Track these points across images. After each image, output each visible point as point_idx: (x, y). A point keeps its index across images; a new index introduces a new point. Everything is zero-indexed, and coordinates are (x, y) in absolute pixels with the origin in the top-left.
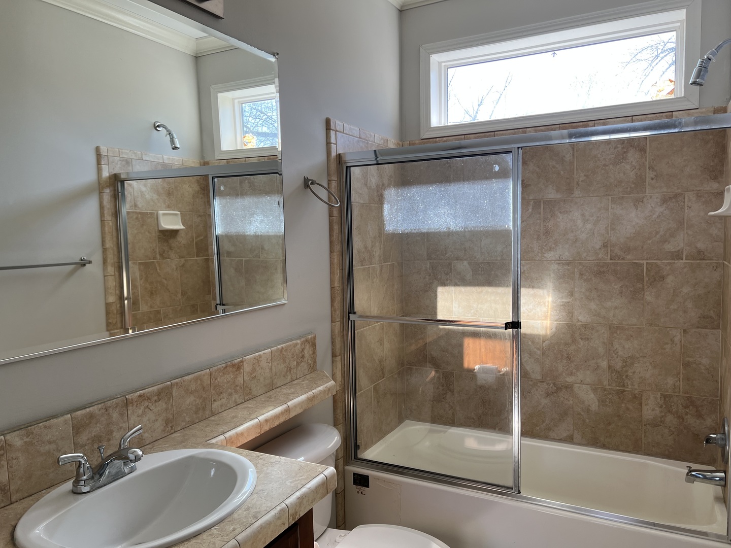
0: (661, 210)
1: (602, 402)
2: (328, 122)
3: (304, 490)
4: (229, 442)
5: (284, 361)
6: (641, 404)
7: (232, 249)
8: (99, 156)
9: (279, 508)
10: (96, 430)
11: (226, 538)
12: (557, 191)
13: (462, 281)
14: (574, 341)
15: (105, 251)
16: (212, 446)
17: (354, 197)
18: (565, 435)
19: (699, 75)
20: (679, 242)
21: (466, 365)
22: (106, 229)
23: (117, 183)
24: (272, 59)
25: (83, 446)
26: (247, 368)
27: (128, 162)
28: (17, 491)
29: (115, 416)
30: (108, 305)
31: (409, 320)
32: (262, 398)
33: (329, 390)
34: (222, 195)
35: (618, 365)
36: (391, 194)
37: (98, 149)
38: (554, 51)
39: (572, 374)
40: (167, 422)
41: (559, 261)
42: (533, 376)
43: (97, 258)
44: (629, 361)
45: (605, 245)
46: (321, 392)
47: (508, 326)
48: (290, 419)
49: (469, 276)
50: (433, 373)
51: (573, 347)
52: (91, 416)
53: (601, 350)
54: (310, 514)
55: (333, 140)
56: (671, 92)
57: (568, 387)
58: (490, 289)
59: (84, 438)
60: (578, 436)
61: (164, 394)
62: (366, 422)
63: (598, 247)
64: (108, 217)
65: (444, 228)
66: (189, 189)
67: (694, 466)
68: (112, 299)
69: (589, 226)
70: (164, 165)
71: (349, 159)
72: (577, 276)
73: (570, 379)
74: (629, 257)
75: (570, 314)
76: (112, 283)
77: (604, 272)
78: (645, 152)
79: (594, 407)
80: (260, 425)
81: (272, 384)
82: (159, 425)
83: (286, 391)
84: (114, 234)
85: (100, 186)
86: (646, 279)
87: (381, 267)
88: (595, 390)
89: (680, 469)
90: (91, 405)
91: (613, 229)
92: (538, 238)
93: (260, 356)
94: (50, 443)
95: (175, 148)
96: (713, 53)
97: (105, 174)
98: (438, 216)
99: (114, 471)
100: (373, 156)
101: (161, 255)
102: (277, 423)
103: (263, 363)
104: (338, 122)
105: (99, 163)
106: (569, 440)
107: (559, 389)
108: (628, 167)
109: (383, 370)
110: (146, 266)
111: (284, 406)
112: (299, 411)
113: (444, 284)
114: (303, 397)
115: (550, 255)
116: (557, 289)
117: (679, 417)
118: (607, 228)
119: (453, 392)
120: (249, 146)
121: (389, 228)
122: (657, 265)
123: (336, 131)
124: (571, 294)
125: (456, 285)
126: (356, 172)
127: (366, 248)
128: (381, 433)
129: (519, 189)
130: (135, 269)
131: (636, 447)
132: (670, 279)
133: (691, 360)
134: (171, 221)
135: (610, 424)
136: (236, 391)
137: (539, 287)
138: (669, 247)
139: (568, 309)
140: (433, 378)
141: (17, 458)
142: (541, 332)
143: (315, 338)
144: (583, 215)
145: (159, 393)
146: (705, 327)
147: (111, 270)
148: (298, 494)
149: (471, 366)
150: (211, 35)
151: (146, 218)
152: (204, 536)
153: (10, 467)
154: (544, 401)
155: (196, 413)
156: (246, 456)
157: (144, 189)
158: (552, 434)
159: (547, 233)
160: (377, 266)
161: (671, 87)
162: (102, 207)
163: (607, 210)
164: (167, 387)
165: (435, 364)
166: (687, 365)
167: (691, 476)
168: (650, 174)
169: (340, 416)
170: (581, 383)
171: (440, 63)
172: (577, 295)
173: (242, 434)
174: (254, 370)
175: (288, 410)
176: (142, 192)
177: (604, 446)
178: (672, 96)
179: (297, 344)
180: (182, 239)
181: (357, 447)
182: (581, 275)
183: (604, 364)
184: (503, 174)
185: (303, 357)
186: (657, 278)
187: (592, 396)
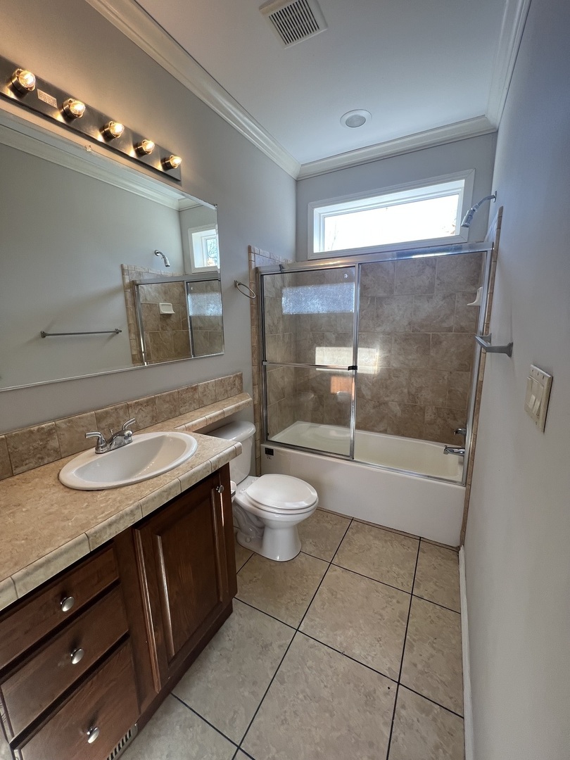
0: (442, 303)
1: (403, 411)
2: (249, 248)
3: (221, 454)
4: (188, 429)
5: (223, 387)
6: (424, 413)
7: (202, 325)
8: (123, 270)
9: (205, 463)
10: (110, 420)
11: (173, 478)
12: (384, 292)
13: (330, 344)
14: (390, 378)
15: (129, 325)
16: (177, 431)
17: (266, 294)
18: (382, 429)
19: (467, 221)
20: (452, 322)
21: (332, 391)
22: (130, 312)
23: (134, 285)
24: (213, 208)
25: (103, 429)
26: (200, 390)
27: (140, 274)
28: (65, 452)
29: (121, 413)
30: (133, 355)
31: (298, 365)
32: (210, 406)
33: (248, 403)
34: (192, 292)
35: (413, 391)
36: (286, 291)
37: (122, 266)
38: (387, 206)
39: (388, 396)
40: (153, 417)
41: (384, 333)
42: (367, 397)
43: (125, 329)
44: (420, 389)
45: (409, 324)
46: (243, 404)
47: (350, 368)
48: (225, 418)
49: (333, 342)
50: (313, 395)
51: (389, 381)
52: (107, 413)
53: (404, 383)
54: (227, 465)
55: (253, 259)
56: (453, 233)
57: (386, 403)
58: (345, 349)
59: (103, 425)
60: (389, 429)
61: (151, 402)
62: (273, 421)
63: (406, 324)
64: (130, 306)
65: (316, 312)
66: (176, 291)
67: (449, 446)
68: (135, 353)
69: (401, 312)
70: (161, 276)
71: (262, 270)
72: (393, 341)
73: (386, 399)
74: (423, 330)
75: (389, 363)
76: (134, 343)
77: (408, 339)
78: (435, 268)
79: (399, 414)
80: (206, 420)
81: (216, 399)
82: (148, 419)
83: (223, 403)
84: (134, 316)
85: (125, 288)
86: (431, 343)
87: (284, 336)
88: (400, 405)
89: (440, 447)
90: (107, 406)
91: (415, 314)
92: (373, 319)
93: (208, 383)
94: (83, 426)
95: (167, 266)
96: (477, 207)
97: (127, 281)
98: (313, 304)
99: (118, 442)
100: (279, 268)
101: (162, 328)
102: (217, 420)
103: (210, 388)
104: (256, 248)
105: (123, 274)
106: (385, 432)
107: (380, 405)
108: (425, 277)
109: (284, 394)
110: (154, 335)
111: (221, 411)
112: (230, 414)
113: (320, 346)
114: (233, 406)
115: (379, 329)
116: (382, 349)
117: (444, 420)
118: (411, 314)
119: (323, 406)
120: (211, 265)
121: (285, 311)
122: (438, 335)
123: (255, 254)
124: (390, 351)
125: (326, 346)
126: (267, 279)
127: (274, 324)
128: (282, 427)
129: (359, 289)
130: (148, 336)
131: (420, 435)
132: (444, 343)
133: (453, 388)
134: (167, 309)
135: (406, 423)
136: (194, 402)
137: (372, 348)
138: (445, 325)
139: (387, 360)
140: (312, 399)
141: (63, 435)
142: (372, 373)
143: (242, 374)
144: (398, 306)
145: (147, 402)
146: (462, 371)
147: (133, 336)
148: (218, 456)
149: (335, 392)
150: (187, 197)
151: (152, 307)
152: (162, 476)
153: (59, 439)
154: (372, 411)
155: (171, 413)
156: (194, 436)
157: (150, 290)
158: (375, 429)
159: (378, 316)
160: (281, 335)
161: (454, 229)
162: (126, 300)
163: (412, 302)
164: (152, 399)
165: (314, 390)
166: (450, 391)
167: (447, 450)
168: (437, 282)
169: (258, 418)
170: (393, 401)
171: (320, 214)
172: (393, 352)
173: (195, 425)
174: (205, 390)
175: (224, 413)
176: (149, 292)
177: (403, 435)
178: (454, 235)
179: (230, 378)
180: (173, 319)
181: (268, 434)
182: (396, 340)
183: (406, 391)
184: (350, 280)
185: (235, 385)
186: (438, 342)
187: (398, 408)
